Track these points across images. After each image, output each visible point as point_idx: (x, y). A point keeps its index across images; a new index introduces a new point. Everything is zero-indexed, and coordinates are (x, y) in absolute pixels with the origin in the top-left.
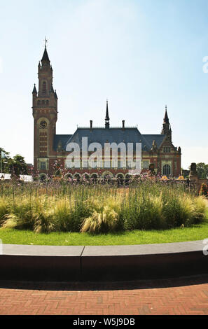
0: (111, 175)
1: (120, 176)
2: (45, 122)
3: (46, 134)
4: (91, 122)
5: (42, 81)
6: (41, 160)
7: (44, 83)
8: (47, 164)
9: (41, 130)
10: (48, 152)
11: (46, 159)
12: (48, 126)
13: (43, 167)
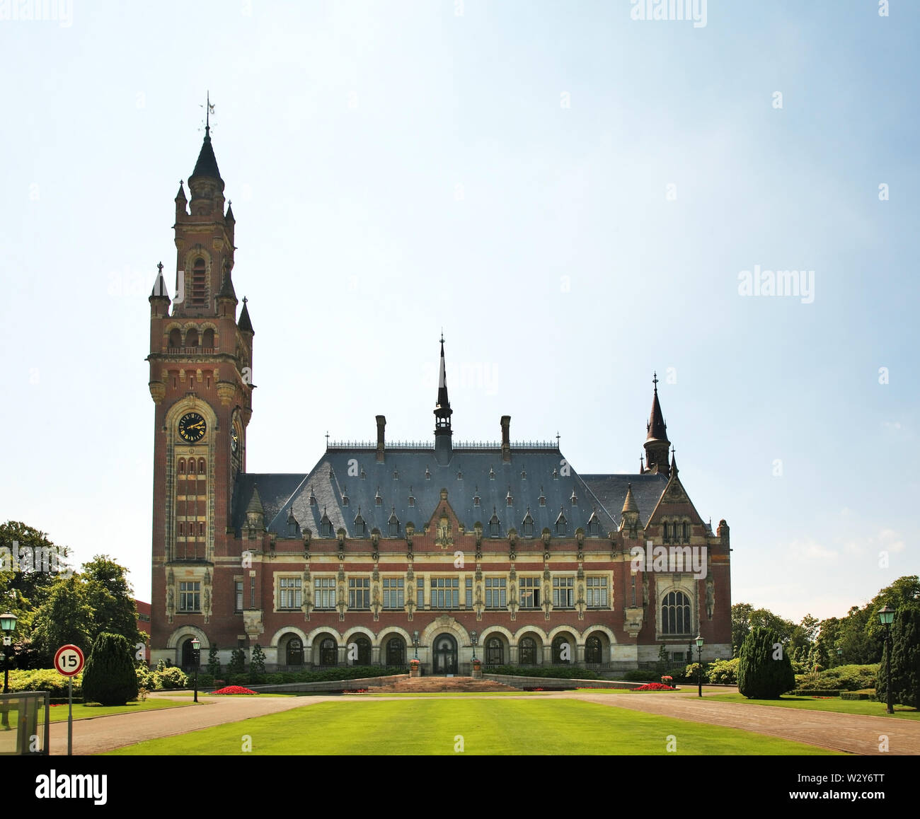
0: (461, 635)
1: (496, 641)
2: (197, 418)
3: (202, 468)
4: (381, 421)
5: (191, 255)
6: (181, 572)
7: (200, 262)
8: (205, 591)
9: (183, 453)
10: (208, 540)
11: (200, 571)
12: (210, 435)
13: (191, 603)
